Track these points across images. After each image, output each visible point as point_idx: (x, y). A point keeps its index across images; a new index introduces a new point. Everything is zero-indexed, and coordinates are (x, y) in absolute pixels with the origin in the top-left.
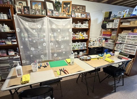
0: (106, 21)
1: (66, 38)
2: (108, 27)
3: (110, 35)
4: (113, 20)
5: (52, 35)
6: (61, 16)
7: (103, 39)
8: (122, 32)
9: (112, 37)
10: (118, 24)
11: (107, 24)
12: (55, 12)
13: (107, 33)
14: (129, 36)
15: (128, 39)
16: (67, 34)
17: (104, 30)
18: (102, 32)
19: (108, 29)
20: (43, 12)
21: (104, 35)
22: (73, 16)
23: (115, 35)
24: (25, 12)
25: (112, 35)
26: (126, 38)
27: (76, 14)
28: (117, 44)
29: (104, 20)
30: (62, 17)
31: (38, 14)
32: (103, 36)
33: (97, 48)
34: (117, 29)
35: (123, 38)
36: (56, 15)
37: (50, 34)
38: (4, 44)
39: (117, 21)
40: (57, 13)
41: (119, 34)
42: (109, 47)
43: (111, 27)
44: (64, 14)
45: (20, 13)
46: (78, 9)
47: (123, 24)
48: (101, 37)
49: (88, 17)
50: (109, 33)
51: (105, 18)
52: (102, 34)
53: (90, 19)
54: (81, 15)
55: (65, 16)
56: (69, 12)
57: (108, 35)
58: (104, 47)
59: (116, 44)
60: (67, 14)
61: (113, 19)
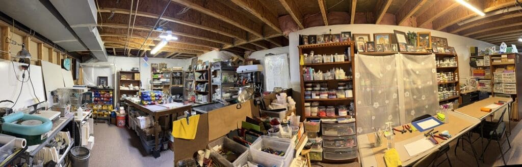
0: (474, 58)
1: (428, 83)
2: (478, 64)
3: (484, 74)
4: (483, 57)
5: (408, 80)
6: (418, 51)
7: (475, 80)
8: (496, 71)
9: (486, 76)
10: (489, 61)
11: (477, 62)
12: (409, 46)
13: (480, 72)
14: (504, 75)
15: (504, 77)
16: (430, 77)
17: (475, 69)
18: (473, 72)
19: (480, 67)
20: (394, 48)
21: (475, 74)
22: (434, 51)
23: (489, 73)
24: (369, 49)
25: (486, 74)
26: (503, 76)
27: (439, 48)
28: (495, 85)
29: (470, 56)
30: (420, 52)
31: (387, 50)
32: (475, 77)
33: (472, 93)
34: (489, 66)
35: (499, 77)
36: (412, 50)
37: (405, 79)
38: (335, 97)
39: (487, 58)
40: (413, 47)
41: (494, 73)
42: (486, 90)
43: (482, 65)
44: (422, 49)
45: (362, 51)
46: (438, 42)
47: (494, 61)
48: (472, 77)
49: (453, 52)
50: (482, 73)
51: (471, 54)
52: (473, 74)
53: (456, 55)
54: (445, 50)
55: (424, 51)
56: (428, 46)
57: (481, 75)
58: (479, 91)
59: (493, 85)
60: (427, 48)
61: (481, 55)
